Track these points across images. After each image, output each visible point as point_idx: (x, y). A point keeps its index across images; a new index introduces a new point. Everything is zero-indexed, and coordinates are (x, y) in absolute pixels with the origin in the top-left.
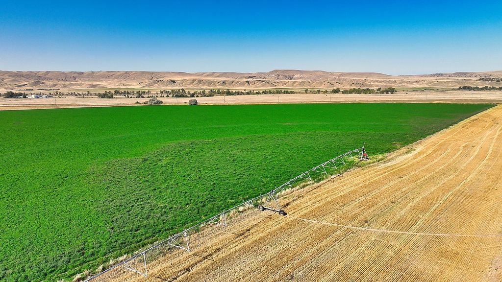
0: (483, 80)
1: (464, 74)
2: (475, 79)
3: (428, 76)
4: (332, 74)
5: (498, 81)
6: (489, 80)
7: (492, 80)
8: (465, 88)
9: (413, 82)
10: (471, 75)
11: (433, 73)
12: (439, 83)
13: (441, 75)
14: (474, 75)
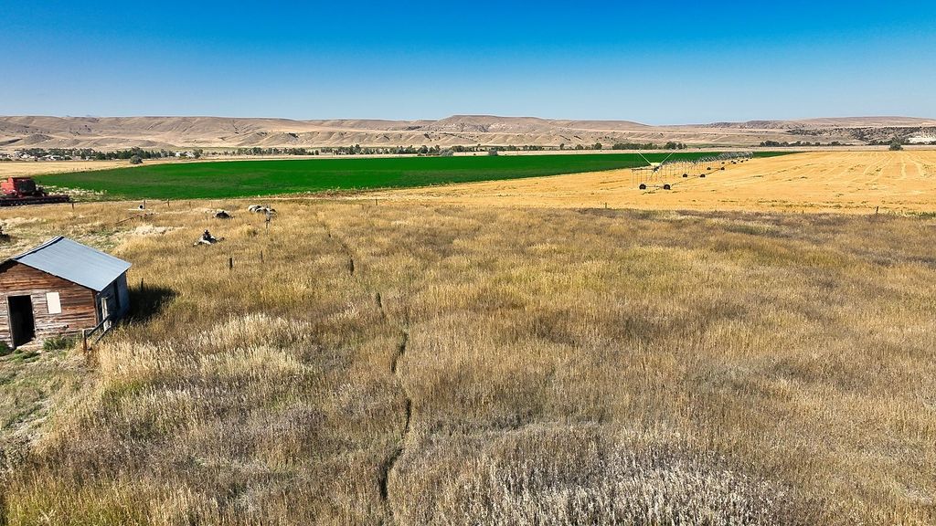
0: (793, 133)
1: (763, 124)
2: (782, 131)
3: (707, 126)
4: (553, 123)
5: (814, 134)
6: (802, 132)
7: (806, 132)
8: (769, 144)
9: (689, 136)
10: (774, 125)
11: (713, 123)
12: (729, 138)
13: (728, 125)
14: (780, 125)
